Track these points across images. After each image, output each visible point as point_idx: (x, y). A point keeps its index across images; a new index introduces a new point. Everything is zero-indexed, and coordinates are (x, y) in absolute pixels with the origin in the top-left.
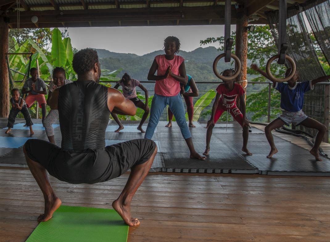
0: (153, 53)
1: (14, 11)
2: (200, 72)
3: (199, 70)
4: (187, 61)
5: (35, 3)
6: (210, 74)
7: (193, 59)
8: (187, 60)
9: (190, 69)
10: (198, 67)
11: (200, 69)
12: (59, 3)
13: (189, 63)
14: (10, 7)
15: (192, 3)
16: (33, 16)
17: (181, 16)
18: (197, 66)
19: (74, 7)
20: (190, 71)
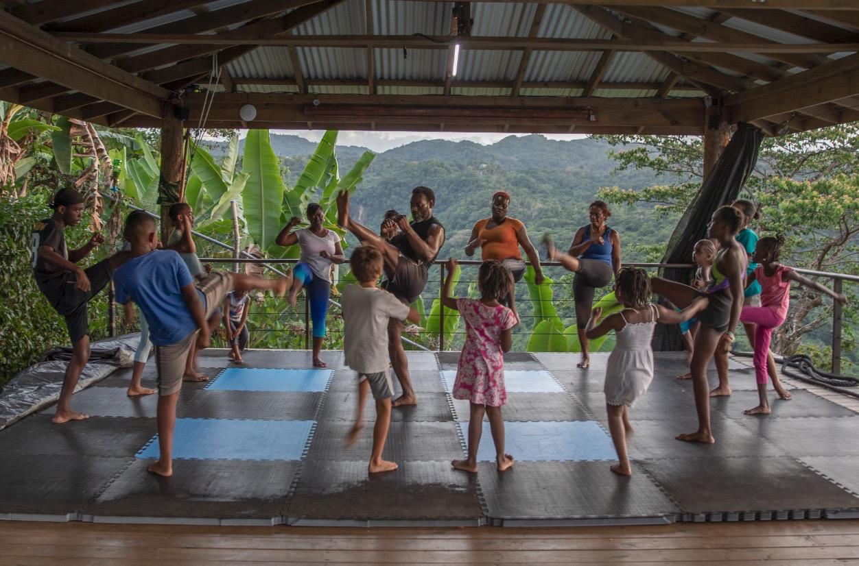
0: (406, 145)
1: (197, 91)
2: (512, 191)
3: (510, 186)
4: (484, 166)
5: (250, 74)
6: (534, 195)
7: (497, 163)
8: (485, 163)
9: (490, 185)
10: (508, 180)
11: (513, 185)
12: (309, 77)
13: (488, 171)
14: (189, 84)
15: (608, 90)
16: (245, 104)
17: (589, 118)
18: (505, 176)
19: (343, 87)
20: (490, 188)
